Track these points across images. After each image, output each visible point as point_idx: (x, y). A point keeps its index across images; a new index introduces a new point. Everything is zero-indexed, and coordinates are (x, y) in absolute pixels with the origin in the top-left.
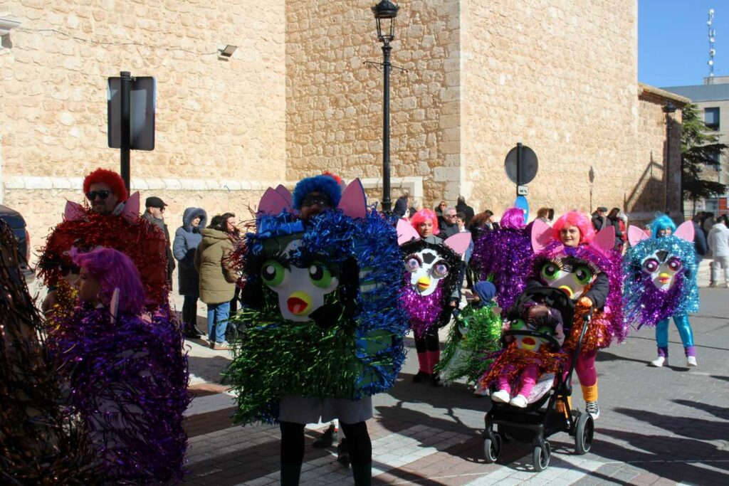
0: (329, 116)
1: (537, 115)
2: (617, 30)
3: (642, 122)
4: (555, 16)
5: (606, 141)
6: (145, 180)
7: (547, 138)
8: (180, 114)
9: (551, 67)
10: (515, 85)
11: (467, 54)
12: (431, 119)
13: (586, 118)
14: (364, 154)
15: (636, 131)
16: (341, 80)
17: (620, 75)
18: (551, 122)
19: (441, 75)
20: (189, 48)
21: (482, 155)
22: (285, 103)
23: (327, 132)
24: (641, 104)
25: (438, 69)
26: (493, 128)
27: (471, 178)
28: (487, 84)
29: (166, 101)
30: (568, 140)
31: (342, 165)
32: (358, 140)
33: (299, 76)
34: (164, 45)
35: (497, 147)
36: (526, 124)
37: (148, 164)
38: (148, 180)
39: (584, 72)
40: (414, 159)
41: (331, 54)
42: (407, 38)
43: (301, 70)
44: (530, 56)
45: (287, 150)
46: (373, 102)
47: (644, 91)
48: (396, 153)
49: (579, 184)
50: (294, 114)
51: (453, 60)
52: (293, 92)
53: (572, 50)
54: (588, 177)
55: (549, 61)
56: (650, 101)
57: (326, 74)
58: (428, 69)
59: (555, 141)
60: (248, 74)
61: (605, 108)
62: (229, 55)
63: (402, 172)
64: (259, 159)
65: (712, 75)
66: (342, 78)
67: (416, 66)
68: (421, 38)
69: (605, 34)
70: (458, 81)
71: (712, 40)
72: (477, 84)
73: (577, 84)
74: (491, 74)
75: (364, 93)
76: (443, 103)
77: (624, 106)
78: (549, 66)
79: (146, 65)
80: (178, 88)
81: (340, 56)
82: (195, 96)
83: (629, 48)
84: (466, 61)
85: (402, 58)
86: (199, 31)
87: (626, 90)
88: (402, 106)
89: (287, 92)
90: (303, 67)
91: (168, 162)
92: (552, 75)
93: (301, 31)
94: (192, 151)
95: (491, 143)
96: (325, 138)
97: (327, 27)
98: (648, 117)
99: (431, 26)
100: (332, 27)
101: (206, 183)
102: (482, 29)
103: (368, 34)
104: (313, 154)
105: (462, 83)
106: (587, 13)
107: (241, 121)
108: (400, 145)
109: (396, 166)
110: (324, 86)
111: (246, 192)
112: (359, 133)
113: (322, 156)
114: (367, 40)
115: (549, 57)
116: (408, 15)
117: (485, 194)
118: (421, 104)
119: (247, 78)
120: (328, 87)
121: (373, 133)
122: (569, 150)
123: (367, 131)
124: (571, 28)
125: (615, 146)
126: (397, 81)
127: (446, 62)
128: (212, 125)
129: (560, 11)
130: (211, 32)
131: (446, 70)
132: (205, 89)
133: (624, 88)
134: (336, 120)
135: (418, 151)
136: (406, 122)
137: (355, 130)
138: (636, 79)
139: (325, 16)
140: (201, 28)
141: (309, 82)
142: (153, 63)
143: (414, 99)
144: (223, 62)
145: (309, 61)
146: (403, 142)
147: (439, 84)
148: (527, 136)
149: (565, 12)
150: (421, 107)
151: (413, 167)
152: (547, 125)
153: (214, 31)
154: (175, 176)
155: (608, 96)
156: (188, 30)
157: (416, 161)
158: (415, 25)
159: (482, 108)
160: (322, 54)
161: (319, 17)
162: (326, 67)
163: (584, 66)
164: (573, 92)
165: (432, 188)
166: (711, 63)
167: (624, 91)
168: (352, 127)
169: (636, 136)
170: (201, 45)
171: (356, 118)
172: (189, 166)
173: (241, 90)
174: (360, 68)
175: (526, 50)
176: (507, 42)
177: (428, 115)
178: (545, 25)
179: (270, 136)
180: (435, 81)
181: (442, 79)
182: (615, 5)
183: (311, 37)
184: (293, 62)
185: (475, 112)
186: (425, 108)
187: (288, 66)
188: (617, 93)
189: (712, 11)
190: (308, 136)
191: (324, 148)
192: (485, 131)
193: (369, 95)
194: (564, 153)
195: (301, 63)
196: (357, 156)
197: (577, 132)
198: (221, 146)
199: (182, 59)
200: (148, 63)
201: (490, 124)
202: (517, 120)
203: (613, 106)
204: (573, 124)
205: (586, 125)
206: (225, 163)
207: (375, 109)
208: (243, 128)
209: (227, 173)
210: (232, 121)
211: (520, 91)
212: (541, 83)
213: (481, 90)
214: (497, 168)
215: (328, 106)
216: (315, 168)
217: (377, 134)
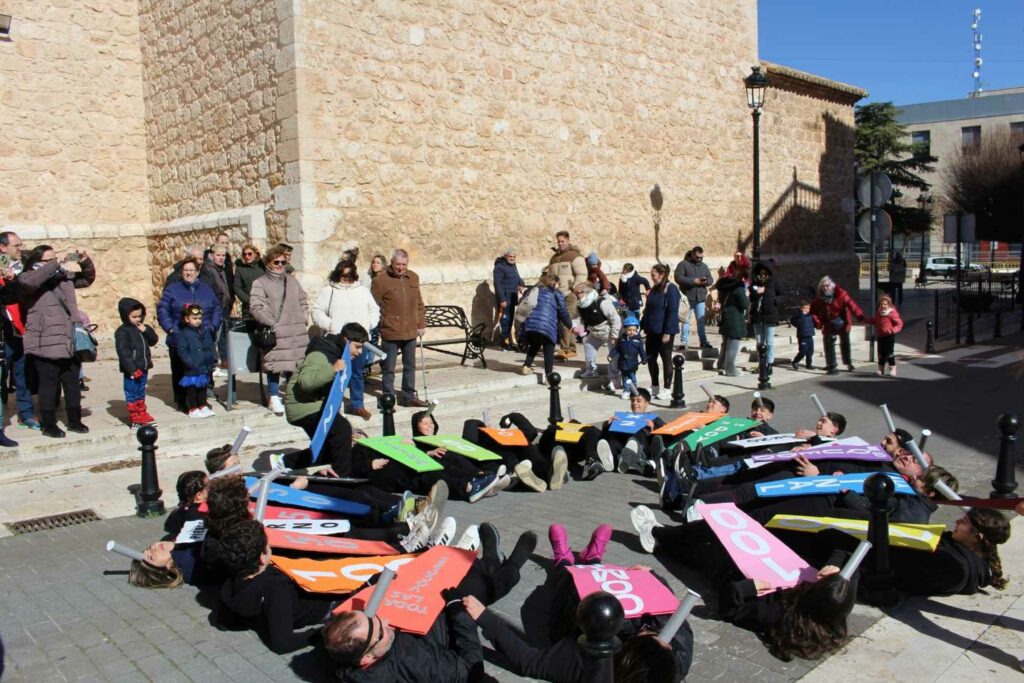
0: (179, 119)
1: (514, 98)
5: (687, 145)
7: (541, 136)
9: (550, 23)
10: (454, 45)
12: (269, 107)
13: (641, 107)
14: (211, 174)
16: (185, 61)
17: (718, 45)
18: (551, 111)
19: (275, 28)
21: (361, 162)
22: (143, 107)
23: (179, 145)
25: (272, 20)
26: (392, 117)
27: (333, 201)
28: (373, 42)
30: (595, 140)
31: (193, 193)
32: (205, 152)
33: (152, 63)
35: (406, 150)
36: (486, 112)
39: (633, 34)
40: (255, 175)
41: (176, 22)
43: (153, 53)
45: (148, 177)
46: (215, 88)
47: (769, 71)
48: (238, 168)
49: (625, 211)
50: (151, 121)
52: (149, 89)
54: (649, 202)
55: (544, 11)
57: (173, 54)
58: (263, 21)
59: (562, 141)
60: (60, 63)
61: (685, 94)
62: (6, 30)
63: (246, 199)
65: (978, 89)
66: (186, 57)
67: (250, 20)
70: (293, 34)
71: (978, 47)
72: (344, 40)
73: (615, 51)
74: (385, 24)
75: (206, 75)
76: (278, 76)
77: (729, 93)
78: (545, 18)
81: (183, 23)
83: (738, 5)
85: (236, 10)
88: (240, 90)
89: (144, 89)
90: (155, 49)
92: (551, 34)
95: (388, 142)
96: (178, 154)
98: (783, 112)
104: (170, 180)
105: (300, 38)
107: (46, 134)
108: (241, 155)
109: (240, 190)
110: (173, 73)
111: (59, 242)
112: (205, 141)
113: (176, 183)
118: (258, 82)
119: (57, 68)
120: (176, 74)
121: (216, 138)
122: (600, 157)
123: (211, 136)
125: (711, 154)
126: (234, 50)
131: (280, 18)
134: (184, 124)
135: (258, 162)
136: (245, 115)
137: (201, 136)
138: (755, 54)
141: (160, 70)
143: (251, 74)
145: (158, 38)
146: (244, 149)
147: (273, 44)
148: (487, 131)
150: (258, 87)
151: (255, 190)
152: (541, 115)
155: (691, 75)
157: (257, 179)
159: (359, 81)
162: (173, 45)
163: (631, 25)
164: (606, 65)
165: (275, 222)
166: (976, 75)
168: (199, 133)
171: (201, 118)
174: (201, 37)
177: (265, 99)
179: (114, 156)
180: (270, 40)
181: (276, 36)
184: (146, 42)
185: (341, 88)
186: (262, 89)
187: (142, 50)
188: (712, 72)
189: (978, 11)
190: (164, 153)
191: (178, 169)
192: (372, 122)
193: (210, 79)
194: (585, 162)
195: (153, 43)
196: (205, 178)
197: (620, 129)
201: (383, 110)
202: (461, 105)
203: (703, 92)
204: (607, 115)
205: (640, 119)
206: (15, 199)
207: (216, 100)
208: (52, 145)
209: (19, 214)
210: (28, 135)
211: (468, 56)
212: (524, 46)
213: (358, 53)
214: (409, 184)
215: (178, 104)
216: (172, 200)
217: (220, 140)
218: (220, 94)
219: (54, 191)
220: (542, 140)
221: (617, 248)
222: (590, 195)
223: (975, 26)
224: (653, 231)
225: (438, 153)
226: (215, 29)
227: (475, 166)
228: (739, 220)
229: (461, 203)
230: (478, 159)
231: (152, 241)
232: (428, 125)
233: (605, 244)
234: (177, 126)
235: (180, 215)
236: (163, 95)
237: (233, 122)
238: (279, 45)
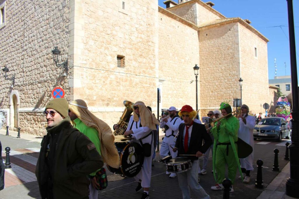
2: (264, 74)
3: (270, 93)
12: (235, 95)
13: (260, 93)
14: (219, 102)
16: (213, 87)
17: (265, 83)
18: (254, 95)
24: (269, 89)
25: (236, 86)
30: (257, 98)
31: (214, 104)
33: (203, 86)
34: (182, 82)
41: (211, 82)
42: (228, 79)
44: (251, 82)
45: (201, 101)
47: (270, 86)
49: (259, 107)
50: (202, 94)
53: (257, 79)
54: (261, 106)
57: (210, 86)
58: (233, 86)
61: (263, 91)
62: (192, 82)
65: (276, 76)
67: (231, 85)
68: (232, 79)
69: (262, 75)
71: (276, 67)
73: (258, 86)
76: (237, 92)
77: (266, 90)
78: (254, 83)
79: (180, 85)
80: (184, 90)
81: (213, 82)
83: (267, 77)
85: (227, 83)
87: (267, 86)
88: (228, 93)
89: (200, 89)
90: (204, 84)
92: (254, 85)
93: (204, 77)
96: (210, 99)
97: (210, 76)
99: (234, 77)
104: (207, 102)
114: (219, 79)
115: (253, 81)
116: (229, 75)
120: (210, 88)
121: (221, 98)
124: (257, 75)
125: (265, 99)
126: (226, 88)
127: (237, 84)
128: (189, 97)
130: (189, 78)
132: (188, 89)
134: (212, 95)
136: (229, 96)
139: (209, 74)
140: (187, 77)
141: (206, 87)
143: (231, 92)
144: (191, 84)
155: (263, 88)
157: (231, 104)
160: (209, 82)
162: (210, 84)
163: (259, 82)
164: (258, 88)
166: (276, 73)
168: (216, 97)
170: (187, 81)
171: (217, 95)
174: (218, 85)
175: (250, 80)
178: (253, 75)
183: (206, 78)
188: (265, 87)
189: (275, 59)
190: (205, 98)
191: (209, 101)
193: (220, 90)
195: (204, 83)
197: (259, 96)
199: (185, 84)
207: (221, 93)
211: (249, 89)
215: (210, 92)
216: (207, 105)
217: (222, 98)
218: (223, 92)
220: (254, 99)
222: (257, 105)
223: (275, 62)
226: (222, 84)
231: (202, 110)
234: (210, 95)
235: (210, 107)
236: (206, 91)
237: (226, 96)
238: (237, 89)
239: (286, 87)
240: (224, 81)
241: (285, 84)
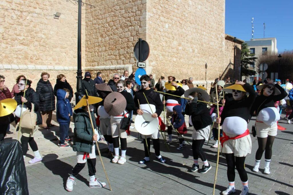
0: (99, 41)
1: (183, 41)
2: (217, 12)
3: (226, 48)
4: (191, 4)
5: (212, 53)
6: (18, 65)
7: (187, 51)
8: (35, 39)
9: (189, 24)
10: (173, 29)
11: (150, 14)
12: (135, 41)
13: (204, 44)
14: (112, 56)
15: (224, 51)
16: (104, 27)
17: (218, 30)
18: (189, 45)
19: (139, 23)
20: (40, 13)
21: (157, 56)
22: (85, 37)
23: (99, 47)
24: (226, 41)
25: (138, 20)
26: (162, 45)
27: (152, 65)
28: (159, 27)
29: (29, 34)
30: (196, 52)
31: (104, 60)
32: (110, 50)
33: (90, 26)
34: (28, 11)
35: (164, 53)
36: (178, 44)
37: (20, 59)
38: (19, 65)
39: (203, 27)
40: (129, 57)
41: (100, 17)
42: (127, 8)
43: (90, 24)
44: (180, 18)
45: (86, 55)
46: (115, 35)
47: (227, 36)
48: (122, 55)
49: (201, 69)
50: (88, 41)
51: (143, 16)
52: (88, 32)
53: (198, 18)
54: (205, 67)
55: (188, 21)
56: (230, 40)
57: (99, 25)
58: (134, 20)
59: (191, 52)
60: (68, 25)
61: (212, 41)
62: (58, 17)
63: (125, 63)
64: (73, 58)
65: (253, 38)
66: (104, 26)
67: (130, 20)
68: (132, 8)
69: (212, 13)
70: (146, 25)
71: (253, 27)
72: (154, 26)
73: (200, 31)
74: (162, 23)
75: (112, 31)
76: (140, 34)
77: (219, 41)
78: (188, 23)
79: (18, 18)
80: (34, 29)
81: (103, 17)
82: (43, 32)
83: (222, 20)
84: (149, 17)
85: (125, 17)
86: (45, 7)
87: (220, 35)
88: (125, 36)
89: (86, 32)
90: (91, 23)
91: (30, 58)
92: (189, 26)
93: (91, 9)
94: (41, 54)
95: (161, 51)
96: (98, 50)
97: (99, 6)
98: (229, 46)
99: (136, 3)
100: (101, 6)
101: (48, 67)
102: (157, 5)
103: (113, 8)
104: (94, 56)
105: (147, 25)
106: (205, 5)
107: (64, 43)
108: (124, 52)
109: (122, 60)
110: (98, 29)
111: (66, 71)
112: (110, 47)
113: (97, 57)
114: (113, 10)
115: (188, 19)
117: (158, 71)
118: (132, 35)
119: (67, 26)
120: (99, 30)
121: (114, 47)
122: (197, 56)
123: (112, 46)
124: (198, 10)
125: (216, 56)
126: (123, 26)
127: (141, 17)
128: (51, 44)
129: (193, 2)
130: (50, 7)
131: (141, 20)
132: (48, 30)
133: (219, 34)
134: (102, 42)
135: (130, 54)
136: (126, 42)
137: (108, 46)
138: (224, 32)
139: (98, 2)
140: (46, 5)
141: (93, 28)
142: (22, 18)
143: (129, 32)
144: (56, 20)
145: (93, 20)
146: (125, 50)
147: (138, 26)
148: (178, 49)
149: (195, 3)
150: (132, 36)
151: (129, 61)
152: (187, 46)
153: (52, 7)
154: (34, 64)
155: (213, 37)
156: (39, 6)
157: (130, 58)
158: (130, 3)
159: (157, 36)
160: (97, 17)
161: (97, 3)
162: (99, 22)
163: (203, 24)
164: (198, 34)
165: (136, 69)
166: (252, 34)
167: (219, 36)
168: (107, 45)
169: (224, 53)
170: (45, 12)
171: (109, 41)
172: (40, 61)
173: (65, 31)
174: (110, 21)
175: (178, 15)
176: (169, 11)
177: (134, 39)
178: (186, 7)
180: (137, 25)
181: (139, 24)
182: (216, 4)
183: (94, 11)
184: (87, 21)
185: (154, 38)
186: (133, 36)
187: (86, 22)
188: (217, 36)
189: (253, 18)
190: (92, 49)
191: (98, 53)
192: (159, 46)
193: (113, 32)
194: (194, 57)
195: (90, 21)
196: (109, 57)
197: (200, 49)
198: (55, 53)
199: (36, 17)
200: (19, 18)
201: (161, 43)
202: (174, 43)
203: (215, 41)
204: (198, 46)
205: (204, 47)
206: (57, 59)
207: (115, 37)
208: (66, 46)
209: (58, 63)
210: (60, 43)
211: (175, 31)
212: (185, 29)
213: (156, 29)
214: (164, 61)
215: (99, 37)
216: (95, 61)
217: (116, 47)
218: (117, 36)
219: (65, 57)
220: (187, 52)
221: (199, 78)
222: (195, 65)
223: (252, 22)
224: (205, 74)
225: (170, 54)
226: (116, 20)
227: (176, 57)
228: (220, 72)
229: (173, 66)
230: (176, 56)
232: (168, 47)
233: (197, 77)
234: (99, 43)
235: (98, 65)
236: (94, 35)
237: (121, 43)
238: (140, 27)
239: (263, 51)
240: (120, 12)
241: (261, 47)
